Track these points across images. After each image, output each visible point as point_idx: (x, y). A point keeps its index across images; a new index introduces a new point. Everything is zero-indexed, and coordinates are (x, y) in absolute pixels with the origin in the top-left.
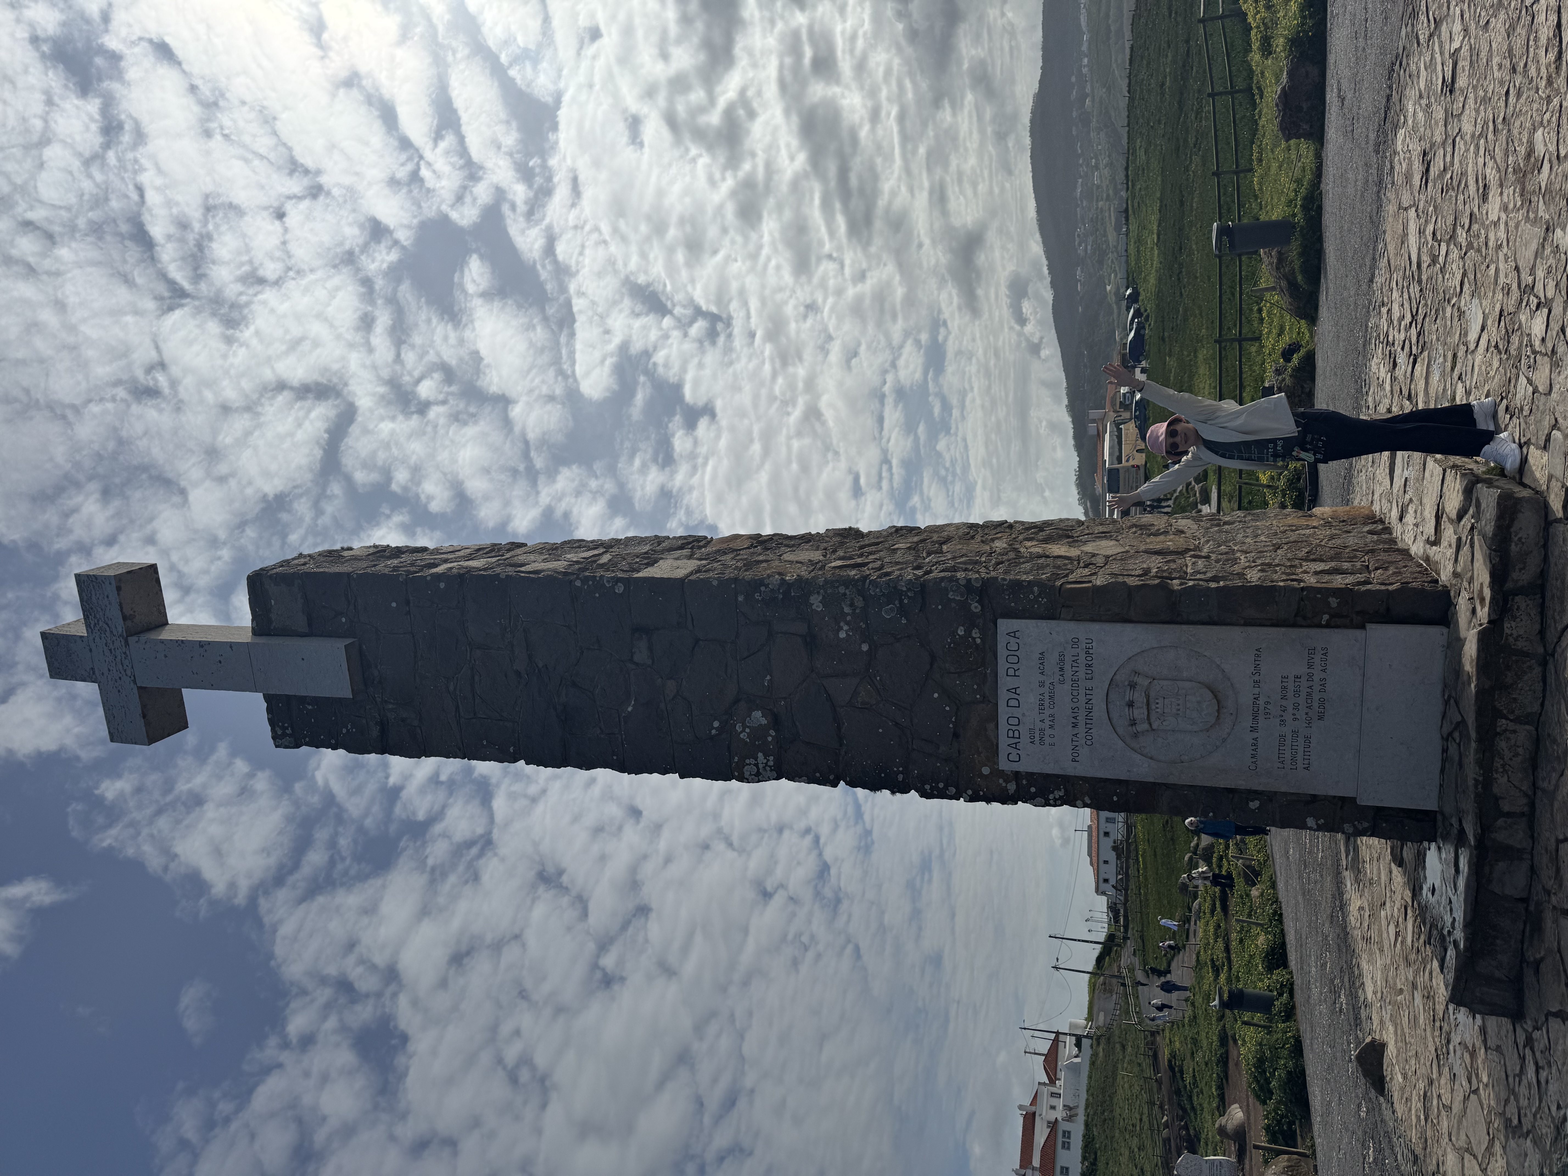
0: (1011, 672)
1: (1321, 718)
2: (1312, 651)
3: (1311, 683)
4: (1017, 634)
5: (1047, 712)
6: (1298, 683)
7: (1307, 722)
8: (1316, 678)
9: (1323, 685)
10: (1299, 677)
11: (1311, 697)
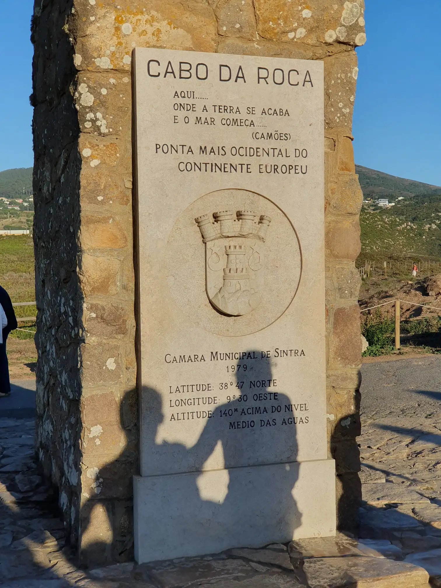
0: (263, 73)
1: (232, 425)
2: (304, 407)
3: (269, 411)
4: (308, 84)
5: (218, 116)
6: (269, 398)
7: (227, 412)
8: (276, 415)
9: (269, 423)
10: (276, 397)
11: (254, 413)
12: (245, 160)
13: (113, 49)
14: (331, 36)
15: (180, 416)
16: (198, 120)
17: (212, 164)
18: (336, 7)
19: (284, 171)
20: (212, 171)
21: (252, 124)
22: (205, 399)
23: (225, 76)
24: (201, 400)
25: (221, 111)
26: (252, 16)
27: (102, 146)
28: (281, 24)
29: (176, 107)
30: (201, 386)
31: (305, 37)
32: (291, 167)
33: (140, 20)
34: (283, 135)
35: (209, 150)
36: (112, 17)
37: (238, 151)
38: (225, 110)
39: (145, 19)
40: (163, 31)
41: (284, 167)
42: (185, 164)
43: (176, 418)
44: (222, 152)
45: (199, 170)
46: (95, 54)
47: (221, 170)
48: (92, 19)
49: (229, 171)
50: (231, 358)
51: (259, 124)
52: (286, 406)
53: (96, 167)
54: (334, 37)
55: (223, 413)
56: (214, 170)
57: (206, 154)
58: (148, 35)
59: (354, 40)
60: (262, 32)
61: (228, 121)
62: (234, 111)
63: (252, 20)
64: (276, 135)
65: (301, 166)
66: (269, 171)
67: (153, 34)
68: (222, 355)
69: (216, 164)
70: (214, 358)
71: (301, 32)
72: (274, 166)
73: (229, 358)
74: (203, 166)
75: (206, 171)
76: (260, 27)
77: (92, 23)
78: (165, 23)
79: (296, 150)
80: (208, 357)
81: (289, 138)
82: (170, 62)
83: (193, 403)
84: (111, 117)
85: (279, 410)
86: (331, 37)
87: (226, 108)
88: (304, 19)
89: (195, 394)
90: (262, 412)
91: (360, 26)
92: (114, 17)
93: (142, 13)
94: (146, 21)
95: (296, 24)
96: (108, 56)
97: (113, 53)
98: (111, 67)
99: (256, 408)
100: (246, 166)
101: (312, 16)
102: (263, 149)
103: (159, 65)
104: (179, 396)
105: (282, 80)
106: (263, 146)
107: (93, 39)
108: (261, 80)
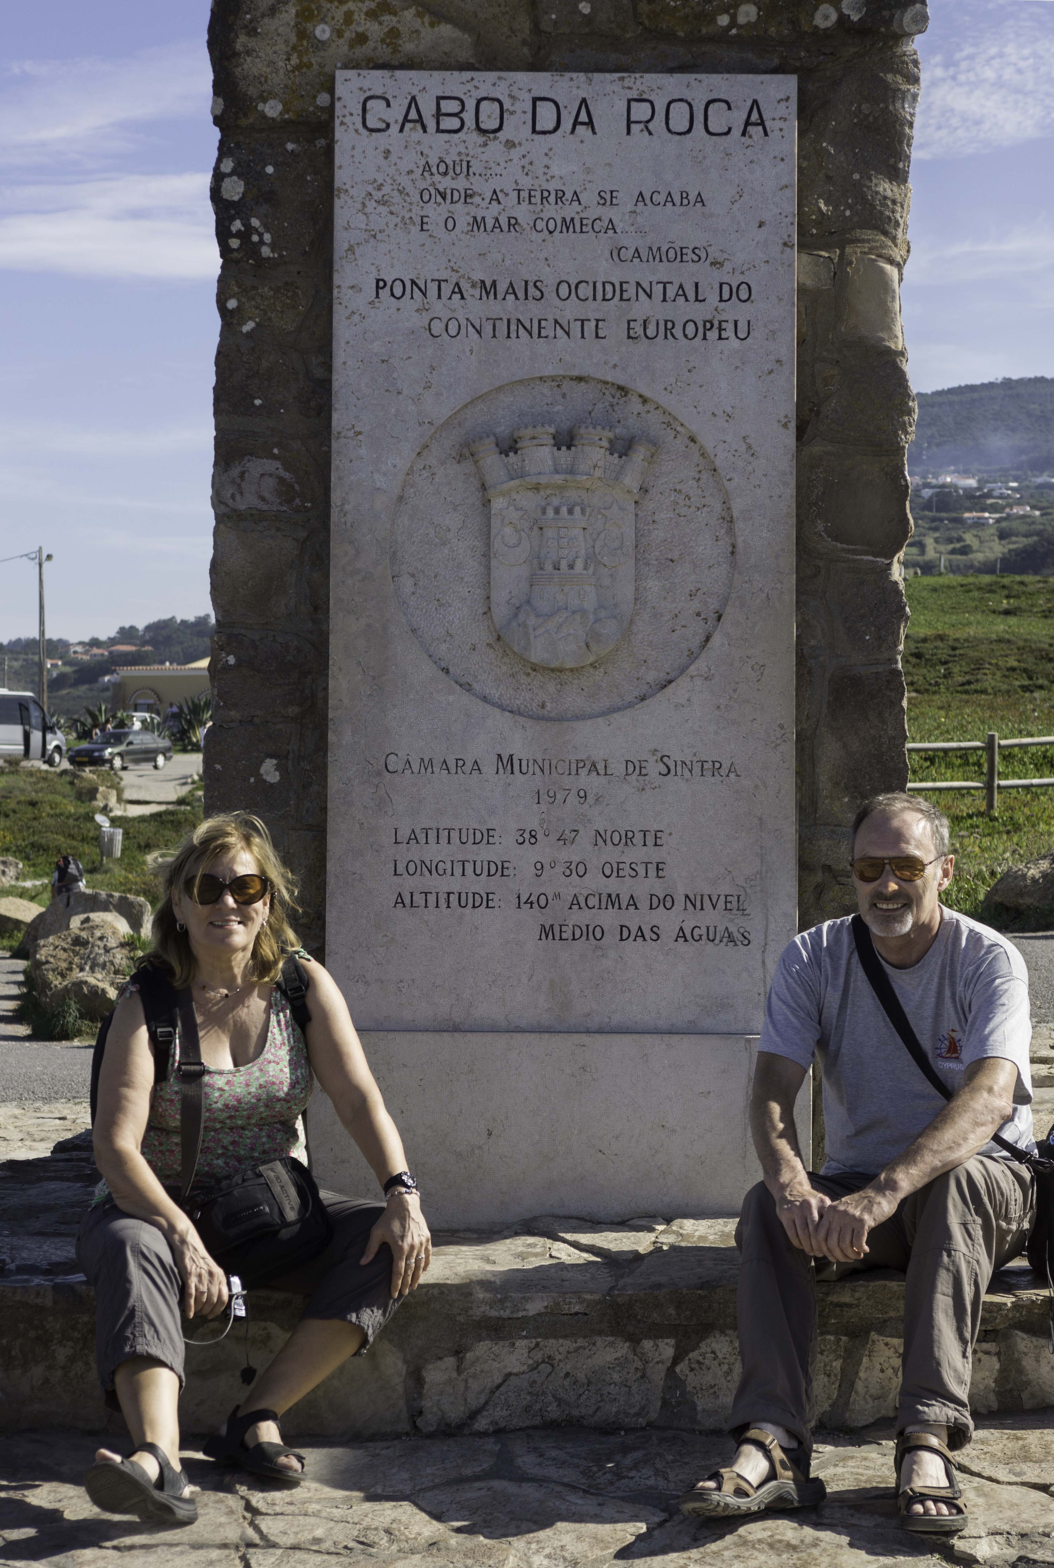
0: (641, 111)
1: (547, 932)
2: (735, 903)
3: (644, 904)
4: (756, 131)
5: (523, 213)
6: (642, 872)
7: (533, 899)
8: (659, 917)
9: (641, 934)
10: (661, 873)
11: (603, 906)
12: (592, 310)
14: (827, 15)
15: (419, 899)
16: (479, 223)
17: (509, 321)
19: (690, 335)
20: (509, 337)
21: (611, 225)
22: (479, 864)
23: (546, 123)
24: (469, 867)
25: (533, 200)
27: (266, 288)
29: (426, 197)
30: (471, 832)
31: (759, 22)
32: (708, 325)
33: (353, 12)
34: (689, 252)
36: (290, 12)
37: (574, 290)
38: (542, 198)
39: (365, 9)
40: (405, 31)
41: (691, 326)
42: (445, 321)
43: (407, 901)
44: (534, 292)
45: (476, 336)
47: (530, 333)
48: (248, 16)
49: (552, 335)
50: (547, 771)
51: (627, 228)
52: (687, 896)
53: (249, 335)
54: (837, 17)
55: (523, 900)
56: (513, 335)
57: (495, 298)
58: (371, 44)
60: (650, 18)
61: (552, 221)
62: (567, 199)
64: (672, 251)
65: (736, 322)
66: (652, 331)
67: (384, 41)
68: (524, 763)
69: (519, 320)
70: (505, 768)
71: (748, 11)
72: (666, 322)
73: (543, 770)
74: (488, 326)
75: (495, 336)
76: (644, 7)
78: (409, 14)
79: (721, 284)
80: (489, 765)
81: (703, 256)
82: (413, 99)
83: (449, 871)
84: (285, 226)
85: (668, 905)
86: (827, 18)
87: (546, 194)
89: (456, 851)
90: (624, 906)
92: (294, 12)
94: (367, 14)
97: (291, 88)
98: (286, 116)
99: (610, 896)
100: (593, 323)
102: (638, 284)
103: (388, 105)
104: (415, 853)
105: (688, 125)
106: (638, 277)
107: (249, 59)
108: (635, 128)
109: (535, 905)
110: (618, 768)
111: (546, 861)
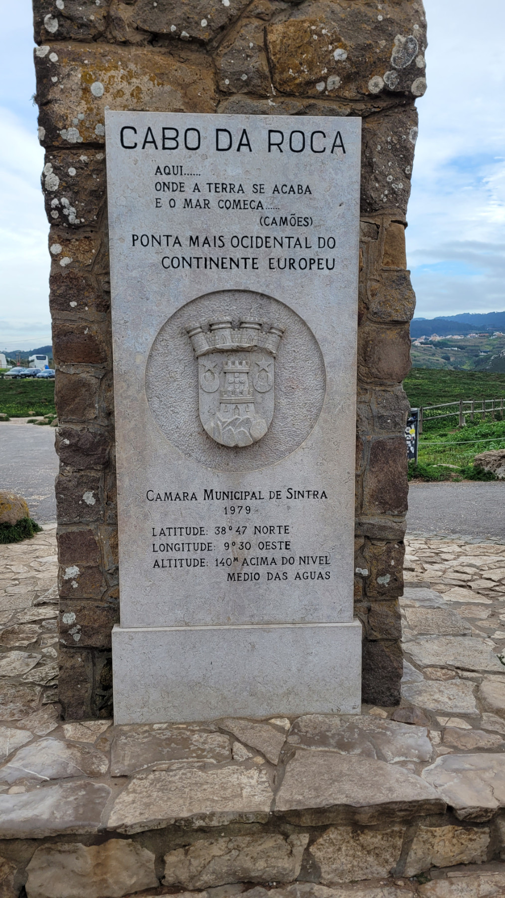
0: (276, 138)
1: (231, 577)
2: (324, 560)
3: (279, 562)
4: (338, 150)
5: (212, 197)
6: (278, 547)
7: (224, 561)
8: (287, 568)
9: (278, 576)
10: (288, 547)
11: (259, 563)
12: (250, 253)
13: (81, 116)
14: (376, 83)
15: (166, 563)
16: (188, 203)
17: (206, 258)
18: (383, 43)
19: (303, 266)
20: (206, 267)
21: (260, 205)
22: (196, 545)
23: (224, 144)
24: (191, 547)
25: (218, 190)
26: (265, 63)
27: (74, 240)
28: (304, 72)
29: (158, 188)
30: (192, 529)
31: (340, 87)
32: (312, 261)
33: (113, 77)
34: (303, 220)
35: (201, 240)
36: (78, 76)
37: (240, 242)
38: (223, 188)
39: (121, 75)
40: (144, 89)
41: (303, 262)
42: (171, 258)
43: (160, 564)
44: (219, 243)
45: (188, 267)
46: (60, 125)
47: (217, 266)
48: (55, 79)
49: (229, 267)
50: (230, 498)
51: (269, 207)
52: (300, 558)
53: (67, 266)
54: (381, 85)
55: (219, 561)
56: (208, 267)
57: (198, 246)
58: (125, 97)
59: (409, 87)
60: (280, 84)
61: (228, 202)
62: (236, 189)
63: (265, 68)
64: (293, 219)
65: (327, 260)
66: (282, 265)
67: (132, 95)
68: (218, 494)
69: (211, 259)
70: (208, 497)
71: (335, 80)
72: (290, 259)
73: (228, 497)
74: (194, 262)
75: (198, 267)
76: (277, 77)
77: (54, 84)
78: (146, 78)
79: (319, 238)
80: (200, 495)
81: (310, 222)
82: (149, 129)
83: (181, 549)
84: (83, 204)
85: (292, 561)
86: (376, 85)
87: (224, 186)
88: (337, 62)
89: (184, 539)
90: (269, 563)
91: (418, 68)
92: (80, 76)
93: (116, 68)
94: (122, 78)
95: (326, 71)
96: (76, 126)
97: (82, 122)
98: (81, 140)
99: (262, 558)
100: (251, 261)
101: (348, 58)
102: (275, 238)
103: (136, 132)
104: (164, 540)
105: (302, 146)
106: (275, 234)
107: (57, 105)
108: (273, 148)
109: (225, 564)
110: (265, 495)
111: (230, 543)
